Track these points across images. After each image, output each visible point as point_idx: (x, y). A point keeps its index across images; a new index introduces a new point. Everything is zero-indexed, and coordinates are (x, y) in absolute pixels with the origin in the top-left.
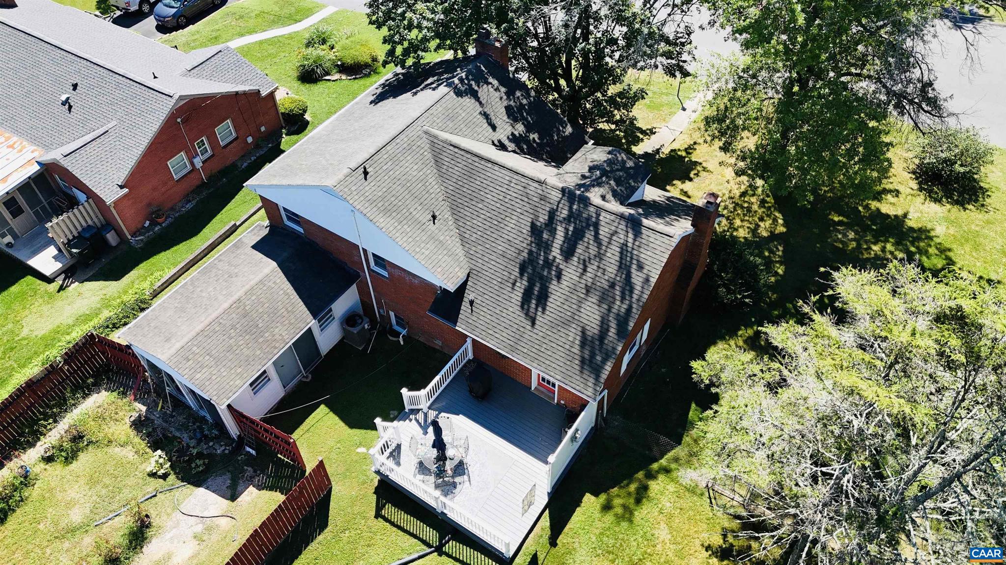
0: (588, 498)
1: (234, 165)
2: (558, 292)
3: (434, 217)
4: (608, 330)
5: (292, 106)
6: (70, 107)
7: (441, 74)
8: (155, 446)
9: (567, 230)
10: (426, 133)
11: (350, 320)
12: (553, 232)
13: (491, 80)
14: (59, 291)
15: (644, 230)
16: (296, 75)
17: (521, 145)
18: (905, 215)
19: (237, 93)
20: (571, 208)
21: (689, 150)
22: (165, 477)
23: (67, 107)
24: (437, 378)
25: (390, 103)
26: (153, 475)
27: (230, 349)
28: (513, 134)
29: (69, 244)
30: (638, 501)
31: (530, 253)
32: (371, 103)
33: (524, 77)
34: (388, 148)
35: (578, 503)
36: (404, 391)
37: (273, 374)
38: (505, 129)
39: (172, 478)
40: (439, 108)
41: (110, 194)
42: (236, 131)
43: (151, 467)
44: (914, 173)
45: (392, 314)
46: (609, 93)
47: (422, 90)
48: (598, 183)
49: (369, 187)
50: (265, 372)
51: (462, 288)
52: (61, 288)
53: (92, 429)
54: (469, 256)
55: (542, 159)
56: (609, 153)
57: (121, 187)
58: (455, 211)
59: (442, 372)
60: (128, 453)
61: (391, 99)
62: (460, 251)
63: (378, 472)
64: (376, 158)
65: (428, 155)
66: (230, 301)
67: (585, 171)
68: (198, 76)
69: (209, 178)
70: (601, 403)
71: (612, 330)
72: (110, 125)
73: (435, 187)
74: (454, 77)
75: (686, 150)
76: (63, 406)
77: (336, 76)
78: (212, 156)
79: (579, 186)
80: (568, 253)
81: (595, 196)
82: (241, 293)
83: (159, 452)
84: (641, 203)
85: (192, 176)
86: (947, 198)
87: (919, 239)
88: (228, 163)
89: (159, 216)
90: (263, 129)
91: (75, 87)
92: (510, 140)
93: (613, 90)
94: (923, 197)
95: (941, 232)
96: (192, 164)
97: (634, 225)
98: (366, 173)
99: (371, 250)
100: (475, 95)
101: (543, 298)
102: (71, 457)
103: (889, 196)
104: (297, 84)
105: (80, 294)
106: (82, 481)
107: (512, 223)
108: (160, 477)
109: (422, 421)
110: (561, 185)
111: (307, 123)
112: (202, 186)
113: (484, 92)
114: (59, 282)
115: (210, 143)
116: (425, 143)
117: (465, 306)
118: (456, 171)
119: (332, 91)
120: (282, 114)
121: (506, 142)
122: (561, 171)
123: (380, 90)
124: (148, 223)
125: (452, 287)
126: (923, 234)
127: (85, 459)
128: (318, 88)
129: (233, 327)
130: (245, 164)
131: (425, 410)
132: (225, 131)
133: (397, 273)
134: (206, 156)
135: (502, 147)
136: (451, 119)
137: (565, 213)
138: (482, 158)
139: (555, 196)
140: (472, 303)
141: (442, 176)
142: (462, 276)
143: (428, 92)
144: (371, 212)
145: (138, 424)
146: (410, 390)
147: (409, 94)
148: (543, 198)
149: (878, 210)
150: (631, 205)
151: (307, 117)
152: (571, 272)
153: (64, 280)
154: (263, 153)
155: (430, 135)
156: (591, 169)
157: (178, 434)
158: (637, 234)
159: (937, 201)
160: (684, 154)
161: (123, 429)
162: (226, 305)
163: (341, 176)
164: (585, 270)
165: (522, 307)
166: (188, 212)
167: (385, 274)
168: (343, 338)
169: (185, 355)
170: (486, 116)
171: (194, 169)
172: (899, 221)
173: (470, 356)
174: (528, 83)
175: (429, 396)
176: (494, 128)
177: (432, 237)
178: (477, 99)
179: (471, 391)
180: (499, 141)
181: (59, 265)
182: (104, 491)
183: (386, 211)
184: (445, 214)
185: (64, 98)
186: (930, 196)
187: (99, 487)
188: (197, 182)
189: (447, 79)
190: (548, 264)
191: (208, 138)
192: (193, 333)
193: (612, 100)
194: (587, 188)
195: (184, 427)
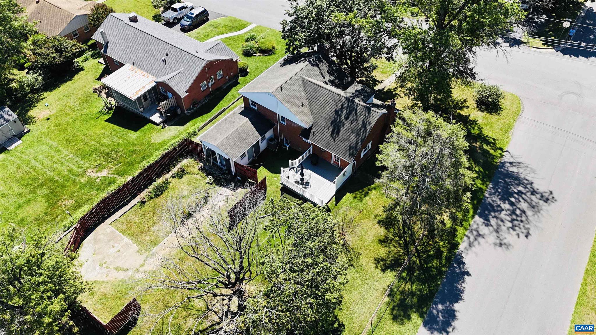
0: (348, 194)
1: (221, 87)
2: (343, 130)
3: (303, 105)
4: (358, 144)
5: (243, 65)
6: (166, 62)
7: (306, 57)
8: (207, 175)
9: (347, 111)
10: (301, 77)
11: (271, 140)
12: (342, 112)
13: (324, 61)
14: (162, 129)
15: (372, 111)
16: (242, 53)
17: (332, 83)
18: (469, 115)
19: (225, 60)
20: (348, 104)
21: (395, 89)
22: (212, 184)
23: (164, 62)
24: (301, 157)
25: (288, 67)
26: (208, 183)
27: (235, 144)
28: (330, 80)
29: (166, 112)
30: (365, 196)
31: (335, 118)
32: (281, 66)
33: (334, 59)
34: (289, 81)
35: (345, 195)
36: (290, 161)
37: (246, 154)
38: (328, 78)
39: (214, 184)
40: (305, 69)
41: (183, 94)
42: (223, 74)
43: (207, 180)
44: (477, 101)
45: (285, 139)
46: (364, 66)
47: (299, 62)
48: (357, 96)
49: (283, 94)
50: (245, 153)
51: (311, 128)
52: (163, 128)
53: (187, 169)
54: (314, 118)
55: (339, 88)
56: (362, 87)
57: (186, 92)
58: (310, 103)
59: (303, 155)
60: (199, 177)
61: (288, 65)
62: (311, 116)
63: (282, 184)
64: (285, 84)
65: (301, 84)
66: (234, 129)
67: (354, 92)
68: (211, 53)
69: (212, 91)
70: (354, 164)
71: (360, 143)
72: (182, 69)
73: (303, 95)
74: (311, 58)
75: (394, 89)
76: (177, 161)
77: (258, 54)
78: (214, 83)
79: (351, 97)
80: (347, 118)
81: (357, 100)
82: (237, 127)
83: (210, 176)
84: (372, 104)
85: (207, 90)
86: (486, 110)
87: (473, 124)
88: (219, 86)
89: (196, 104)
90: (232, 74)
91: (167, 55)
92: (329, 82)
93: (365, 65)
94: (477, 110)
95: (480, 121)
96: (208, 85)
97: (368, 110)
98: (282, 89)
99: (281, 115)
100: (318, 66)
101: (338, 133)
102: (181, 177)
103: (465, 109)
104: (242, 57)
105: (170, 130)
106: (185, 184)
107: (328, 107)
108: (210, 184)
109: (296, 170)
110: (346, 96)
111: (248, 72)
112: (210, 94)
113: (321, 65)
114: (161, 125)
115: (214, 78)
116: (300, 81)
117: (311, 134)
118: (311, 90)
119: (257, 60)
120: (239, 68)
121: (327, 82)
122: (345, 91)
123: (283, 62)
124: (192, 106)
125: (308, 128)
126: (475, 122)
127: (185, 178)
128: (251, 59)
129: (236, 137)
130: (225, 87)
131: (297, 167)
132: (220, 73)
133: (289, 123)
134: (213, 83)
135: (326, 83)
136: (309, 73)
137: (346, 105)
138: (319, 86)
139: (343, 100)
140: (314, 133)
141: (306, 91)
142: (311, 124)
143: (302, 63)
144: (283, 102)
145: (201, 169)
146: (292, 160)
147: (295, 64)
148: (340, 100)
149: (460, 113)
150: (367, 104)
151: (248, 70)
152: (347, 124)
153: (163, 125)
154: (231, 83)
155: (302, 78)
156: (356, 91)
157: (214, 172)
158: (369, 113)
159: (482, 111)
160: (393, 90)
161: (196, 170)
162: (233, 131)
163: (274, 90)
164: (352, 123)
165: (331, 135)
166: (205, 103)
167: (285, 124)
168: (267, 147)
169: (221, 145)
170: (321, 73)
171: (208, 88)
172: (467, 117)
173: (311, 152)
174: (336, 61)
175: (299, 162)
176: (324, 78)
177: (302, 111)
178: (319, 67)
179: (312, 163)
180: (325, 82)
181: (161, 120)
182: (193, 187)
183: (288, 102)
184: (306, 104)
185: (163, 59)
186: (480, 110)
187: (191, 185)
188: (208, 93)
189: (308, 59)
190: (340, 121)
191: (214, 76)
192: (223, 138)
193: (365, 69)
194: (354, 98)
195: (216, 170)
